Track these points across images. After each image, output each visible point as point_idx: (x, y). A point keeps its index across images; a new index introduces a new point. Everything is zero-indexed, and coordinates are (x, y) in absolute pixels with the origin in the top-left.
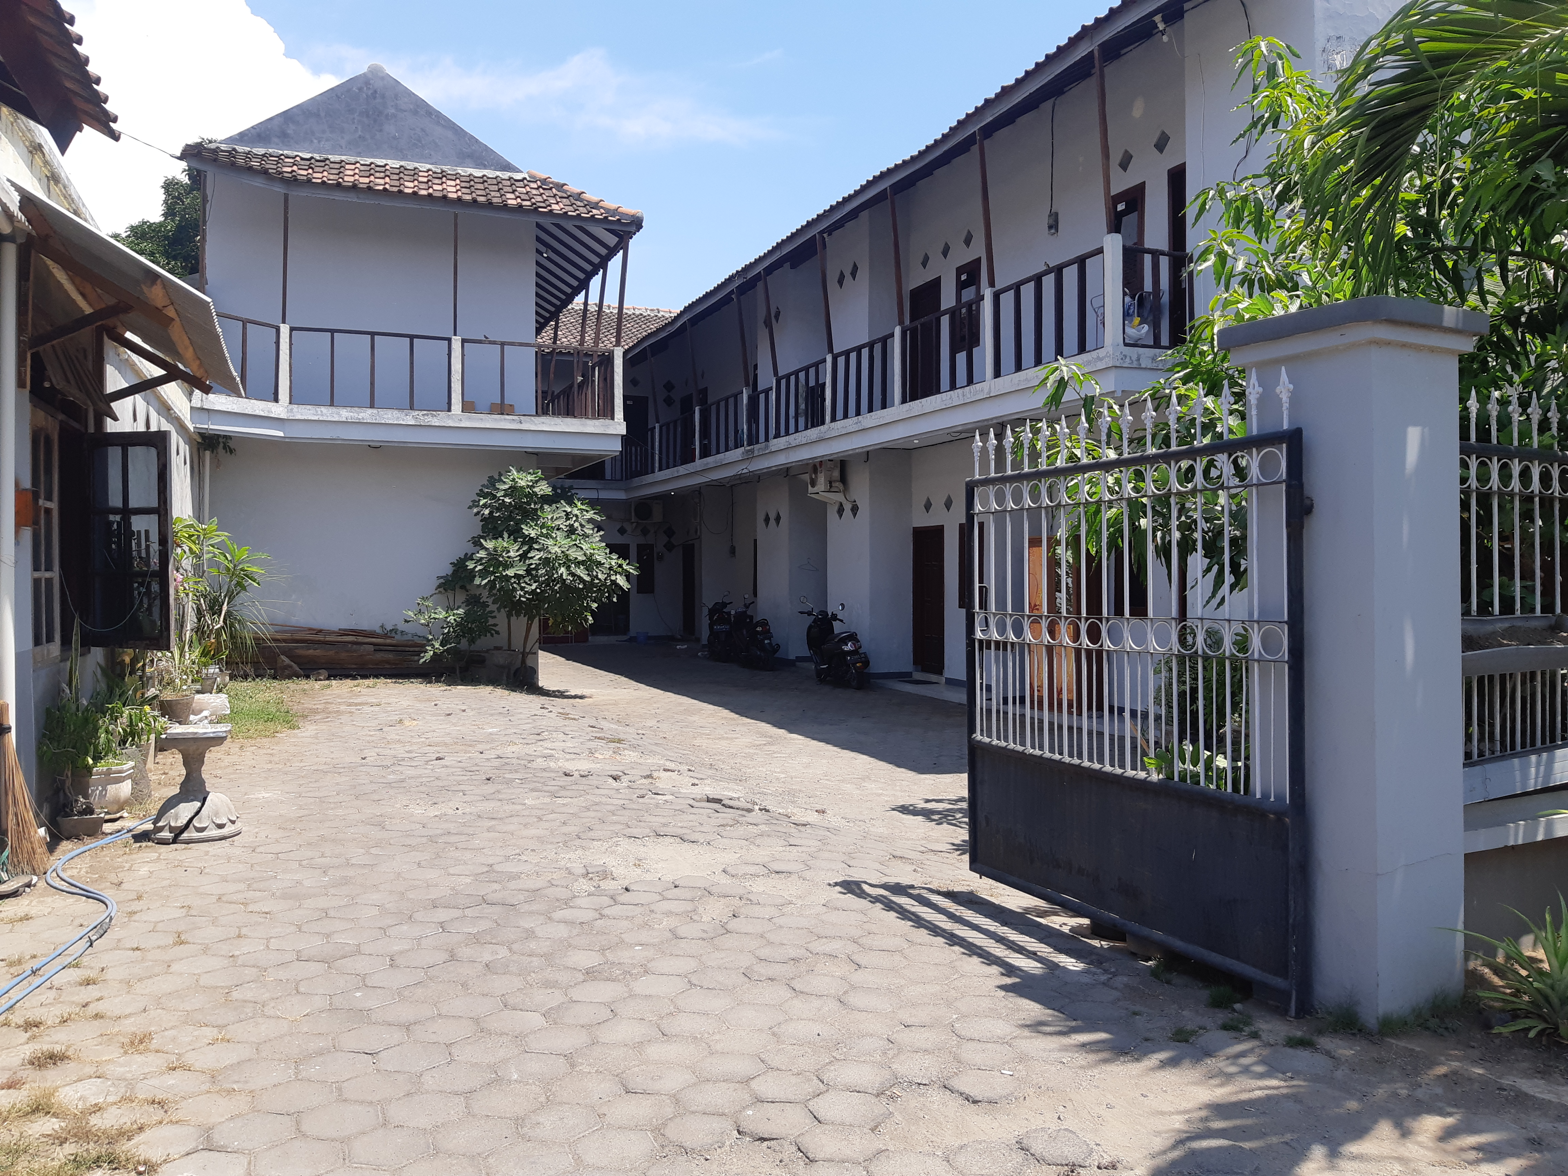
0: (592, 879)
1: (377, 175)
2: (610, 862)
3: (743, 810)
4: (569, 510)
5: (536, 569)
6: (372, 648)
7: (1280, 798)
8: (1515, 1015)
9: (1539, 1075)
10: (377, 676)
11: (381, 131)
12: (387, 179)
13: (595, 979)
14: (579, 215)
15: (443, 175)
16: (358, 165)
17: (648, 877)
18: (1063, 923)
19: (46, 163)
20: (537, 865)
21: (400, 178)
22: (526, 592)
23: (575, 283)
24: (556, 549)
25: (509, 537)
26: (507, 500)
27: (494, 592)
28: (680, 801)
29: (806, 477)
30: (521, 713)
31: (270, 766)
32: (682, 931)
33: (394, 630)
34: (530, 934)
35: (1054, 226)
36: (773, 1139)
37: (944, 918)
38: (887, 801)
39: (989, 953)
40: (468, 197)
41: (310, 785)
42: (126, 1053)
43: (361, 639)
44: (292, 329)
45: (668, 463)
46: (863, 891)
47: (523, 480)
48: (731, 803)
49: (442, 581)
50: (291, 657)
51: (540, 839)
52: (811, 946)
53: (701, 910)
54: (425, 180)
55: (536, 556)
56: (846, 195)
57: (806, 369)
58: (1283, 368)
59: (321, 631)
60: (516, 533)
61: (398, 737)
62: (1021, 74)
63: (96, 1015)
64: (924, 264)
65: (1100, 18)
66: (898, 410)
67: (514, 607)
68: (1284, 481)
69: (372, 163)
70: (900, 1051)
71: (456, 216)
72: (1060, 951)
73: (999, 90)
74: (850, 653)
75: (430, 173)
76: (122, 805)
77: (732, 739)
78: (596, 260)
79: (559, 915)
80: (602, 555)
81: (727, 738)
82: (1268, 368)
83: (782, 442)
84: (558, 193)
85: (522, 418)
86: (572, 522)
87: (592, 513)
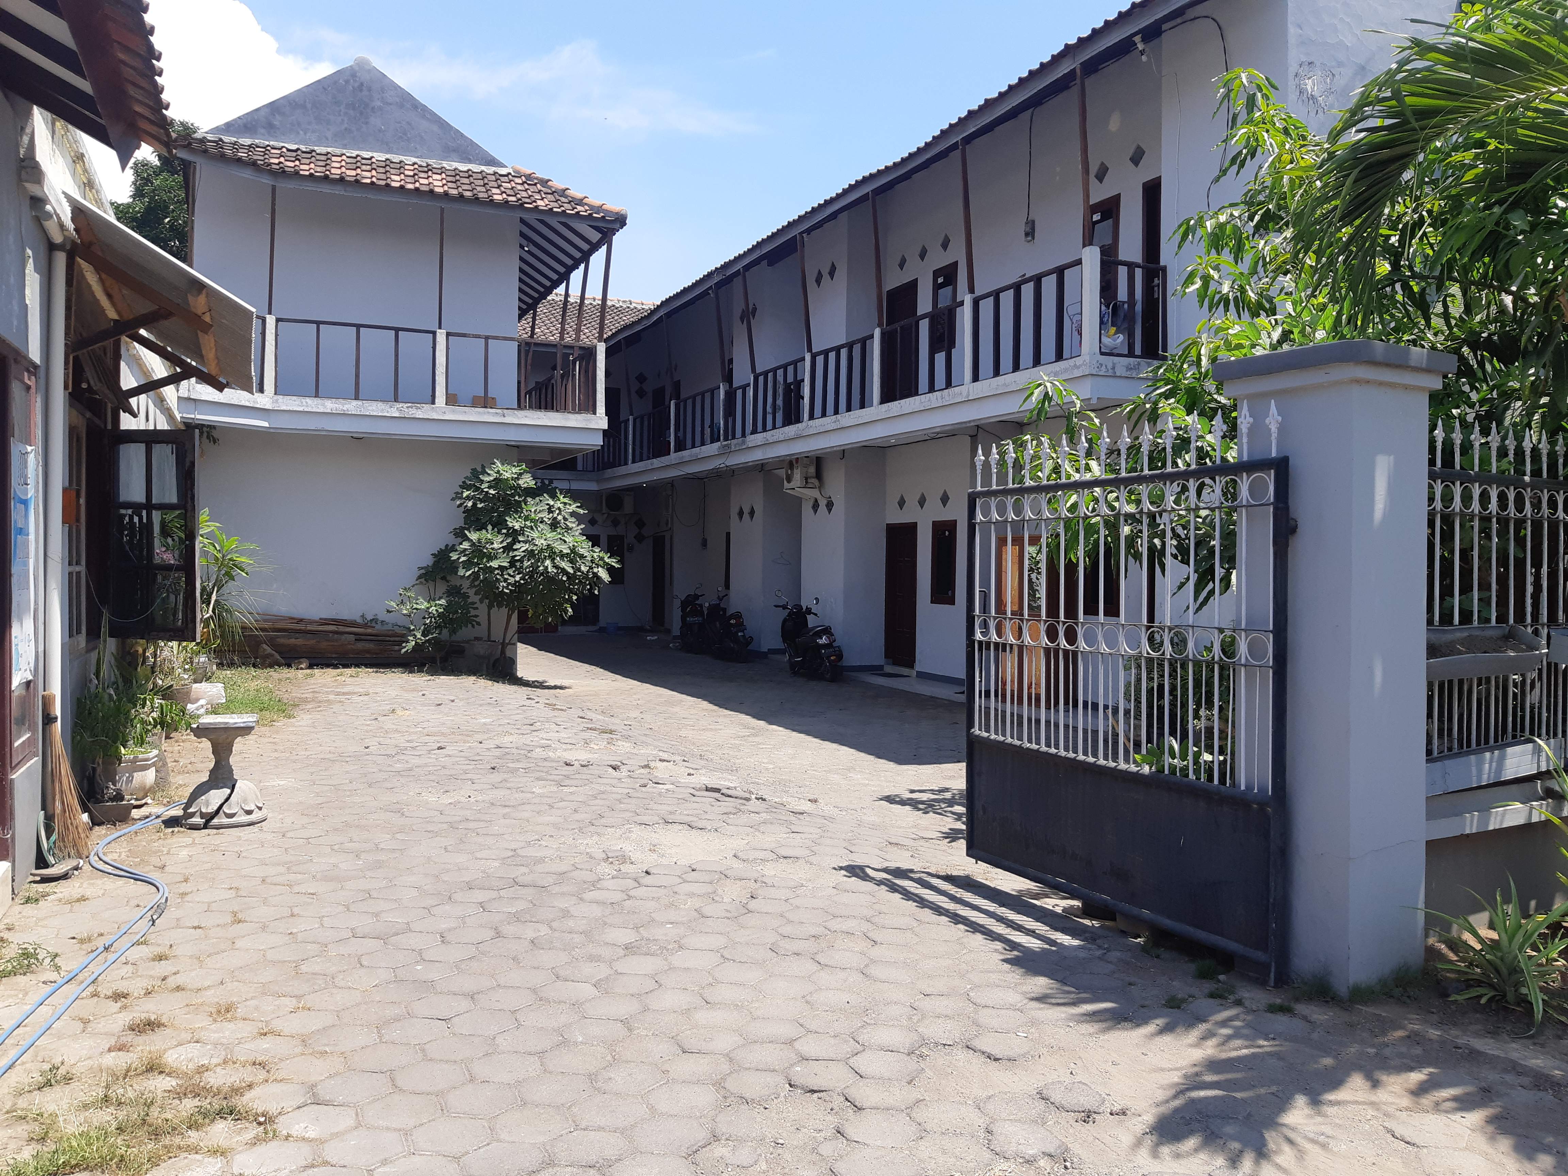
0: (612, 863)
1: (364, 167)
2: (628, 847)
3: (741, 798)
4: (552, 503)
5: (521, 561)
6: (352, 637)
7: (1263, 789)
8: (1469, 983)
9: (1489, 1035)
10: (357, 666)
11: (367, 123)
12: (374, 173)
13: (635, 954)
14: (564, 211)
15: (429, 169)
16: (344, 157)
17: (664, 861)
18: (1056, 904)
19: (85, 171)
20: (558, 849)
21: (387, 171)
22: (509, 584)
23: (555, 277)
24: (542, 541)
25: (493, 529)
26: (491, 492)
27: (476, 583)
28: (682, 790)
29: (782, 473)
30: (509, 704)
31: (276, 755)
32: (708, 910)
33: (375, 620)
34: (566, 914)
35: (1030, 233)
36: (822, 1091)
37: (946, 899)
38: (874, 791)
39: (991, 931)
40: (455, 192)
41: (321, 773)
42: (215, 1021)
43: (342, 629)
44: (278, 320)
45: (641, 454)
46: (868, 875)
47: (508, 472)
48: (729, 792)
49: (423, 571)
50: (273, 646)
51: (556, 826)
52: (829, 925)
53: (720, 892)
54: (411, 173)
55: (521, 548)
56: (828, 198)
57: (785, 367)
58: (1273, 401)
59: (301, 620)
60: (499, 525)
61: (394, 727)
62: (1004, 88)
63: (178, 987)
64: (901, 266)
65: (1083, 38)
66: (876, 410)
67: (494, 597)
68: (1272, 503)
69: (358, 156)
70: (923, 1017)
71: (442, 210)
72: (1056, 929)
73: (982, 102)
74: (824, 646)
75: (416, 166)
76: (146, 792)
77: (716, 730)
78: (578, 255)
79: (589, 896)
80: (585, 547)
81: (711, 729)
82: (1258, 400)
83: (759, 438)
84: (543, 189)
85: (505, 411)
86: (555, 515)
87: (575, 506)
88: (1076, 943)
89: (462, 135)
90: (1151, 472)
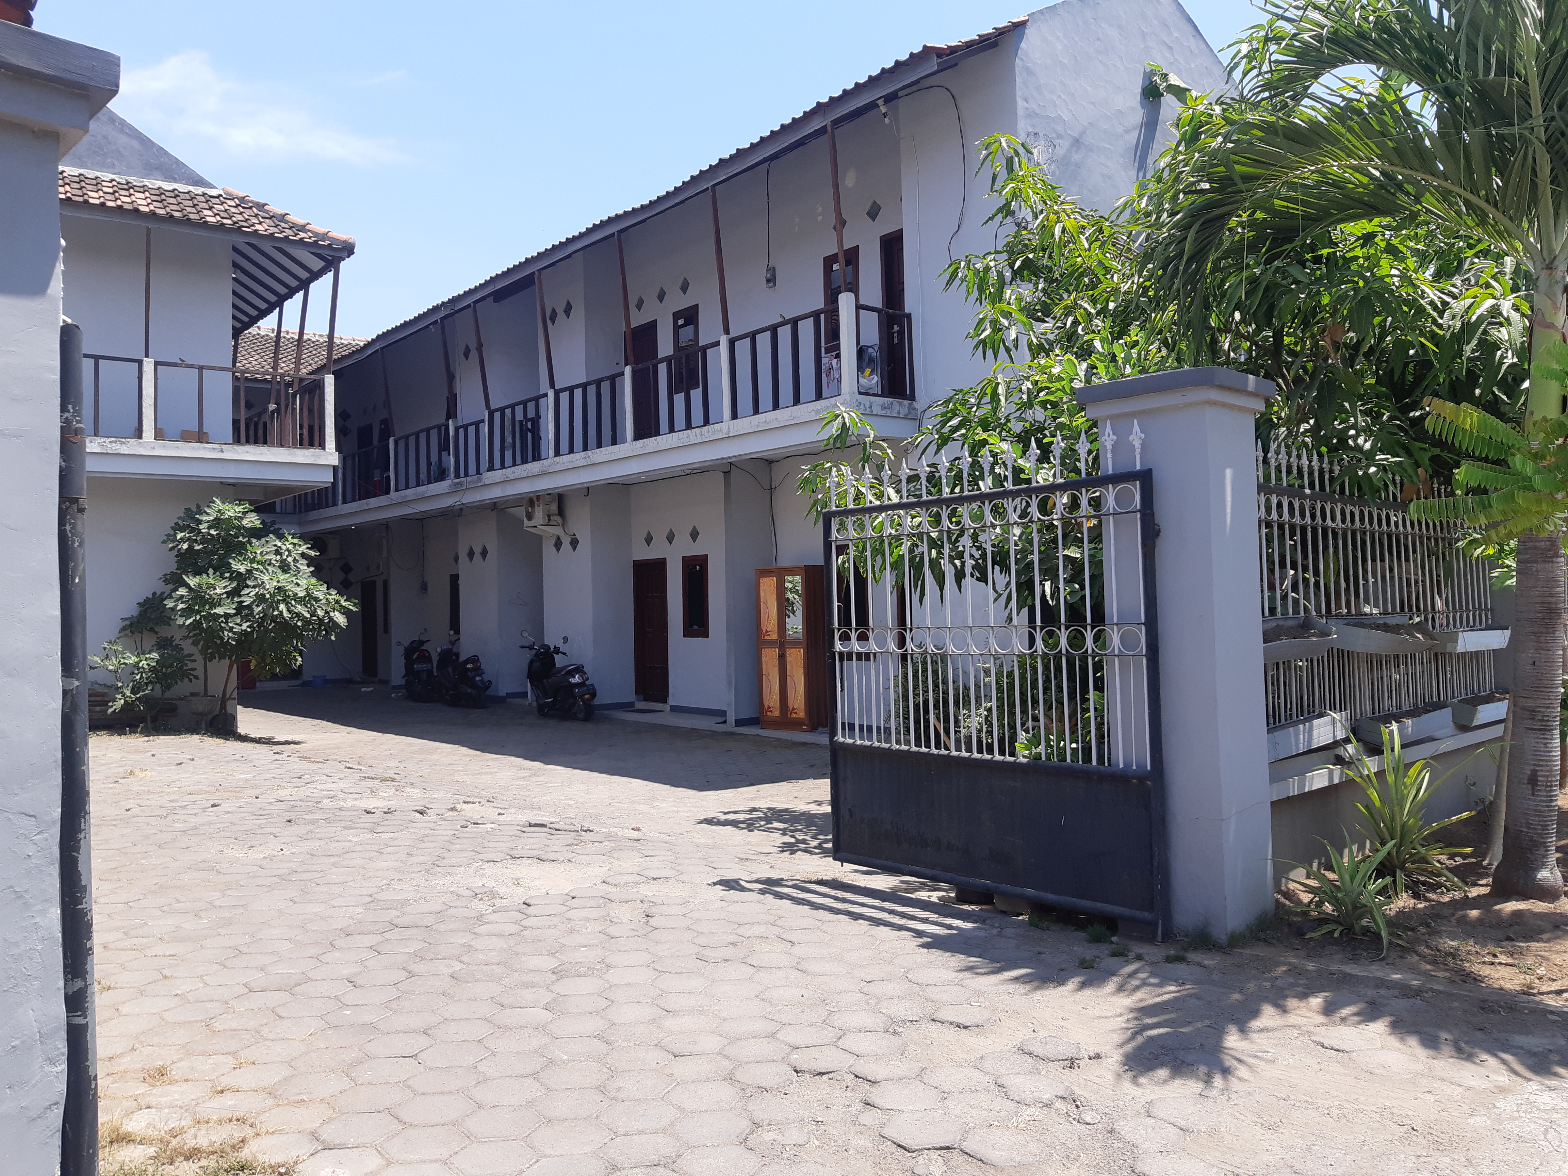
0: (482, 899)
2: (489, 884)
3: (572, 831)
4: (279, 544)
5: (250, 607)
7: (1141, 765)
12: (68, 188)
15: (129, 186)
17: (537, 892)
18: (929, 896)
20: (416, 891)
21: (82, 187)
24: (274, 584)
25: (214, 573)
26: (213, 532)
28: (506, 828)
30: (258, 759)
32: (613, 931)
35: (771, 280)
36: (831, 1072)
38: (688, 816)
39: (891, 922)
40: (162, 212)
42: (154, 1085)
47: (231, 511)
48: (555, 826)
49: (128, 623)
53: (613, 914)
54: (110, 190)
55: (250, 593)
56: (570, 236)
57: (524, 404)
58: (1135, 421)
60: (222, 568)
64: (640, 305)
65: (834, 98)
66: (630, 447)
67: (217, 648)
68: (1139, 511)
70: (879, 1000)
71: (151, 228)
72: (945, 916)
73: (733, 152)
74: (577, 685)
75: (115, 183)
77: (491, 773)
78: (294, 283)
79: (481, 930)
80: (320, 591)
81: (486, 773)
82: (1121, 420)
83: (497, 475)
84: (260, 213)
85: (224, 446)
86: (285, 557)
87: (304, 547)
88: (970, 925)
89: (166, 153)
90: (1016, 487)
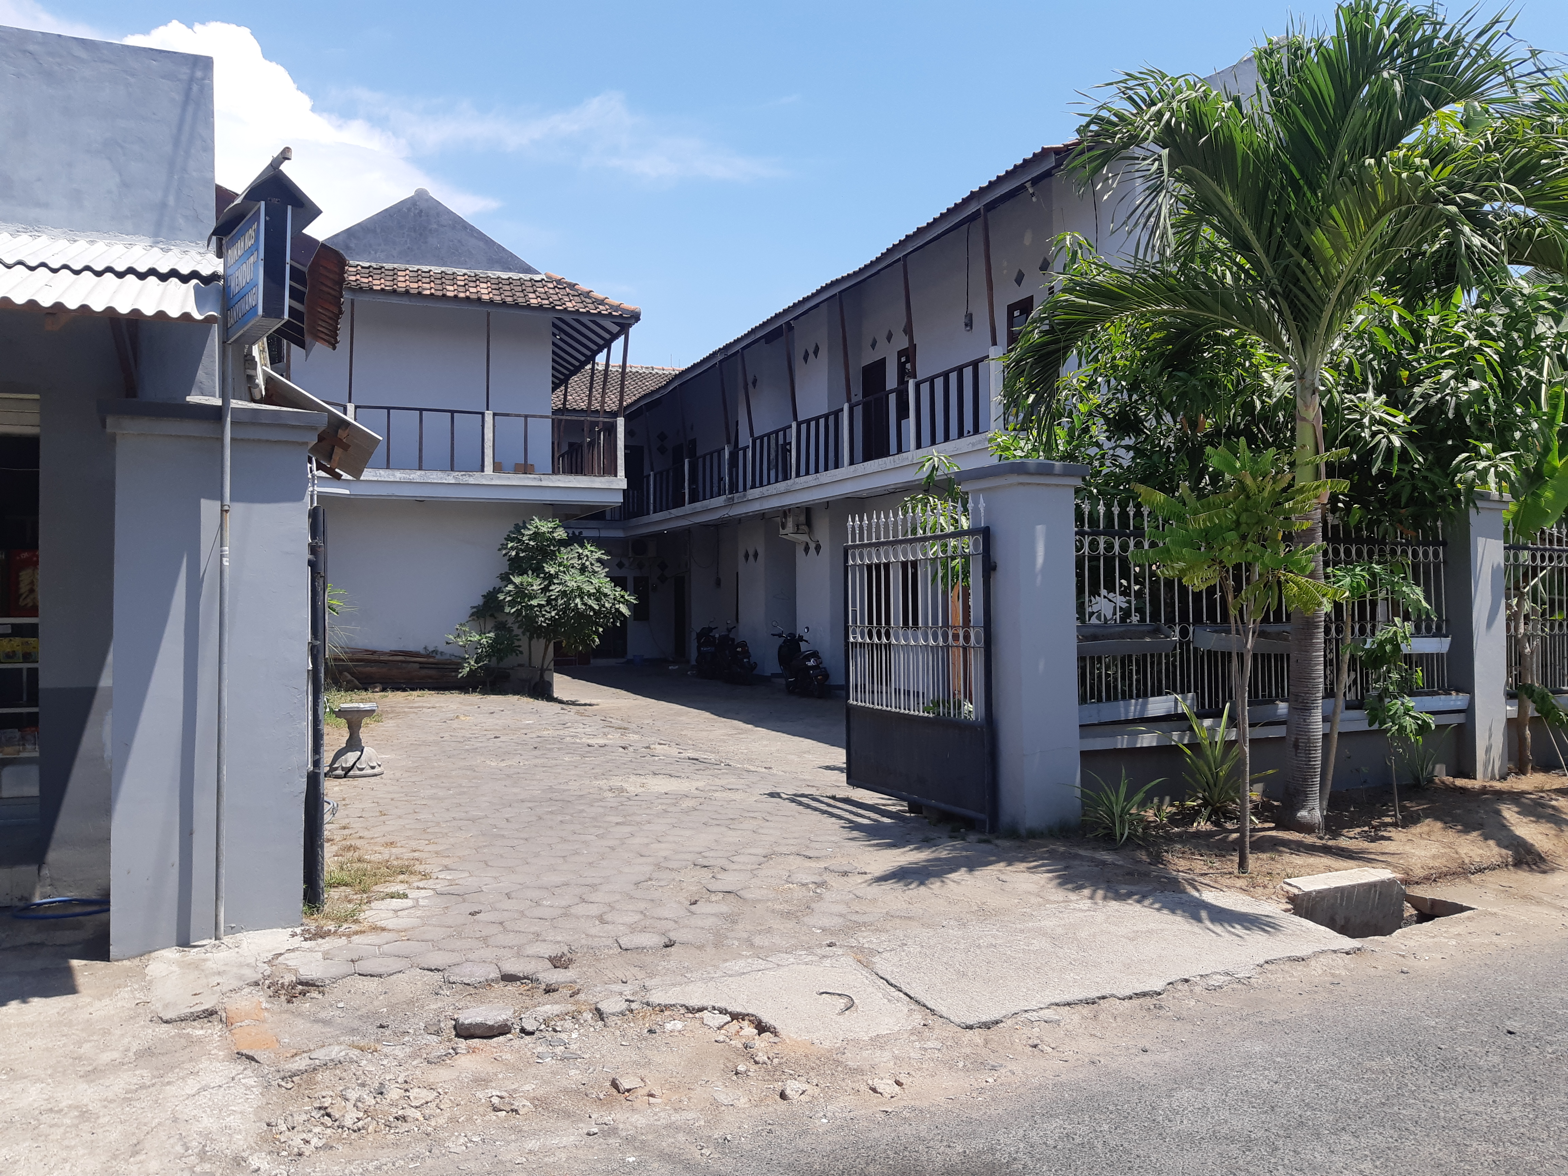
0: (614, 791)
1: (424, 280)
4: (581, 551)
6: (417, 666)
10: (422, 689)
11: (426, 242)
12: (432, 285)
14: (588, 311)
15: (477, 279)
16: (408, 272)
18: (895, 808)
21: (443, 283)
22: (546, 619)
23: (583, 358)
25: (532, 574)
26: (531, 543)
27: (519, 619)
29: (778, 521)
30: (547, 714)
33: (435, 652)
35: (969, 325)
40: (499, 299)
43: (409, 659)
44: (356, 407)
45: (661, 506)
46: (781, 796)
47: (545, 527)
49: (475, 610)
50: (352, 674)
51: (579, 775)
54: (462, 283)
55: (556, 589)
58: (981, 495)
59: (375, 652)
60: (538, 570)
61: (460, 726)
66: (846, 471)
68: (983, 553)
69: (418, 270)
71: (489, 314)
74: (812, 667)
75: (466, 277)
78: (601, 342)
80: (608, 588)
83: (757, 492)
84: (571, 292)
85: (545, 476)
86: (584, 561)
87: (599, 553)
